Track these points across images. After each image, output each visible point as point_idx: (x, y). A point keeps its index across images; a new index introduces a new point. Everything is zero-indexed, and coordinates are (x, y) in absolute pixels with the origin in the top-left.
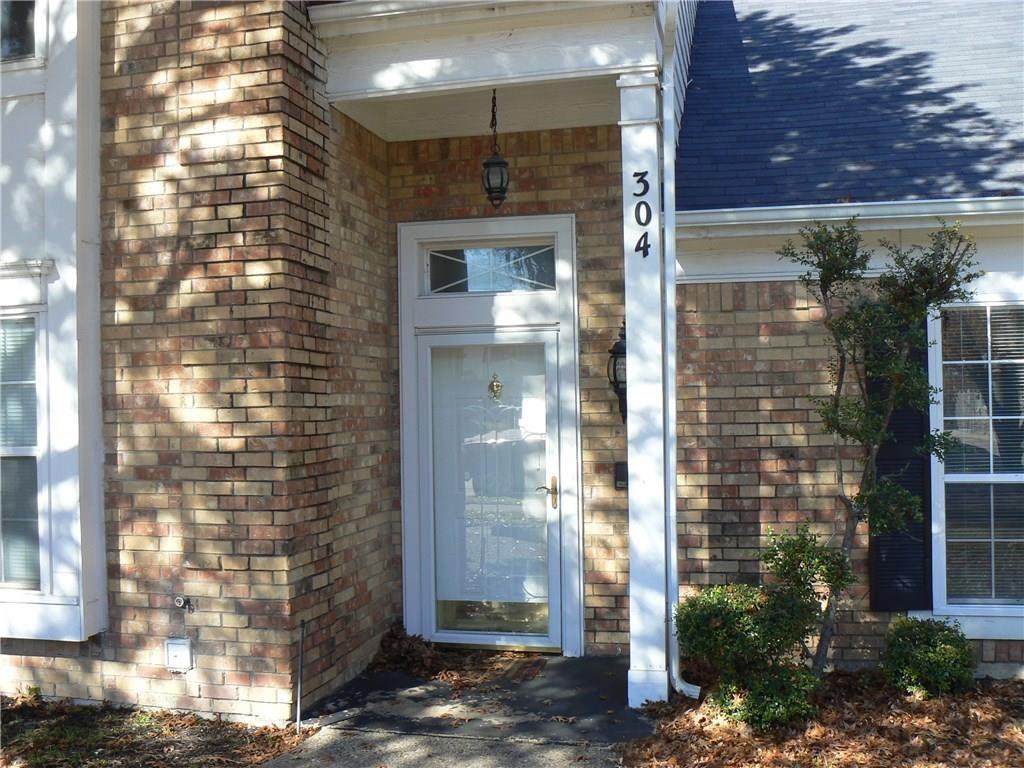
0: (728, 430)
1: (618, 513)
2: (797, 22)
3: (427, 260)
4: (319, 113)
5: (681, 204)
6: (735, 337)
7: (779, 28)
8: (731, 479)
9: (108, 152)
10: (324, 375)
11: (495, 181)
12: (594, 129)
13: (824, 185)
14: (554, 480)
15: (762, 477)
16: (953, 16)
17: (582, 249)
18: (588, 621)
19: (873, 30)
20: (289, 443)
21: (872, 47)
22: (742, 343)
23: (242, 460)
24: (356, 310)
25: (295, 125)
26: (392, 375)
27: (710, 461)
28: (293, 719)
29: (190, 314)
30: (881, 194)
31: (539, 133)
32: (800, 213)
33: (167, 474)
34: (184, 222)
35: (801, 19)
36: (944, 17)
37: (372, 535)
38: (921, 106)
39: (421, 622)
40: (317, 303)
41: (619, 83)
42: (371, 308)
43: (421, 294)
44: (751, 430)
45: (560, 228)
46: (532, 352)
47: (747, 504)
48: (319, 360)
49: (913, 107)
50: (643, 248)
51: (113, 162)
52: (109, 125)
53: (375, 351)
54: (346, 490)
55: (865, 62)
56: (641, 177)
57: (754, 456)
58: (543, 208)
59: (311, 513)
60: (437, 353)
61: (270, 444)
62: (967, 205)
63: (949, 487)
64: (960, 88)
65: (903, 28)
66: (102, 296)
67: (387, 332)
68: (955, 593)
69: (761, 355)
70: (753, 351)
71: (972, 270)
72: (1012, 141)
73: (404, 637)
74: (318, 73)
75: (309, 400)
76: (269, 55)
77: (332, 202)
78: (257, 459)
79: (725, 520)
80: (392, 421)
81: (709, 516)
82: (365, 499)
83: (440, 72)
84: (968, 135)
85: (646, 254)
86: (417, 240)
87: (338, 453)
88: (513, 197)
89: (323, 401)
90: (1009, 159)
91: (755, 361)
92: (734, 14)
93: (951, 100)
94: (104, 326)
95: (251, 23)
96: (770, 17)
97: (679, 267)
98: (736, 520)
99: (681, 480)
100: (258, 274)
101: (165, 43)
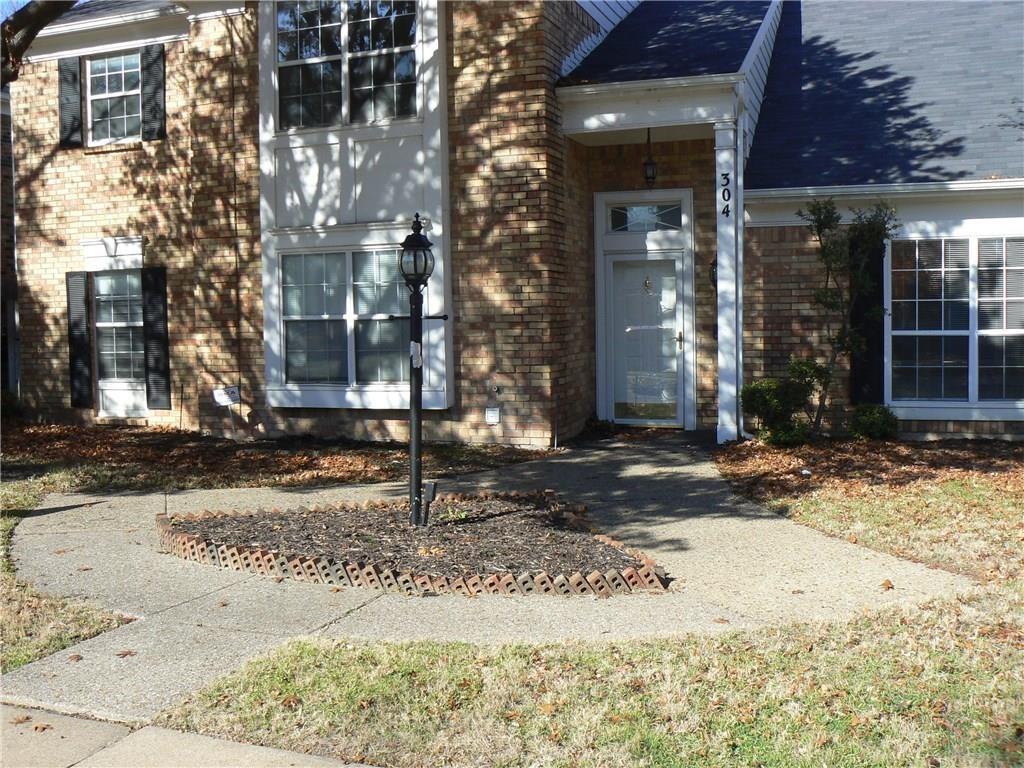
0: (775, 307)
1: (712, 351)
2: (839, 47)
3: (610, 213)
4: (559, 141)
5: (747, 186)
6: (779, 256)
7: (825, 51)
8: (776, 334)
9: (453, 164)
10: (562, 276)
11: (650, 173)
12: (703, 141)
13: (826, 173)
14: (680, 333)
15: (793, 334)
16: (940, 45)
17: (696, 207)
18: (698, 411)
19: (886, 57)
20: (550, 310)
21: (880, 71)
22: (783, 260)
23: (527, 318)
24: (575, 242)
25: (551, 151)
26: (591, 277)
27: (765, 323)
28: (552, 445)
29: (498, 246)
30: (855, 179)
31: (672, 143)
32: (810, 191)
33: (488, 326)
34: (492, 201)
35: (844, 44)
36: (935, 46)
37: (582, 363)
38: (895, 119)
39: (605, 412)
40: (560, 240)
41: (715, 128)
42: (582, 241)
43: (607, 233)
44: (788, 307)
45: (685, 196)
46: (666, 265)
47: (785, 347)
48: (561, 269)
49: (890, 119)
50: (726, 212)
51: (456, 169)
52: (453, 150)
53: (583, 264)
54: (572, 337)
55: (872, 83)
56: (726, 176)
57: (788, 321)
58: (674, 185)
59: (558, 346)
60: (616, 264)
61: (541, 310)
62: (899, 187)
63: (894, 337)
64: (920, 106)
65: (906, 55)
66: (451, 237)
67: (589, 254)
68: (896, 396)
69: (794, 266)
70: (789, 264)
71: (896, 223)
72: (936, 145)
73: (598, 421)
74: (559, 121)
75: (558, 289)
76: (537, 117)
77: (565, 186)
78: (534, 318)
79: (774, 355)
80: (591, 302)
81: (765, 354)
82: (579, 343)
83: (618, 119)
84: (915, 139)
85: (727, 215)
86: (604, 202)
87: (568, 317)
88: (659, 179)
89: (563, 290)
90: (931, 157)
91: (790, 269)
92: (801, 36)
93: (913, 115)
94: (452, 252)
95: (527, 101)
96: (822, 42)
97: (747, 216)
98: (779, 355)
99: (746, 334)
100: (531, 227)
101: (482, 108)
